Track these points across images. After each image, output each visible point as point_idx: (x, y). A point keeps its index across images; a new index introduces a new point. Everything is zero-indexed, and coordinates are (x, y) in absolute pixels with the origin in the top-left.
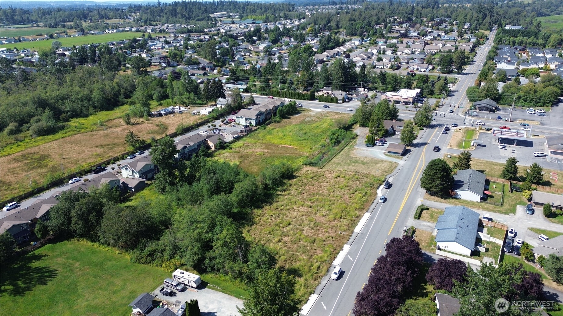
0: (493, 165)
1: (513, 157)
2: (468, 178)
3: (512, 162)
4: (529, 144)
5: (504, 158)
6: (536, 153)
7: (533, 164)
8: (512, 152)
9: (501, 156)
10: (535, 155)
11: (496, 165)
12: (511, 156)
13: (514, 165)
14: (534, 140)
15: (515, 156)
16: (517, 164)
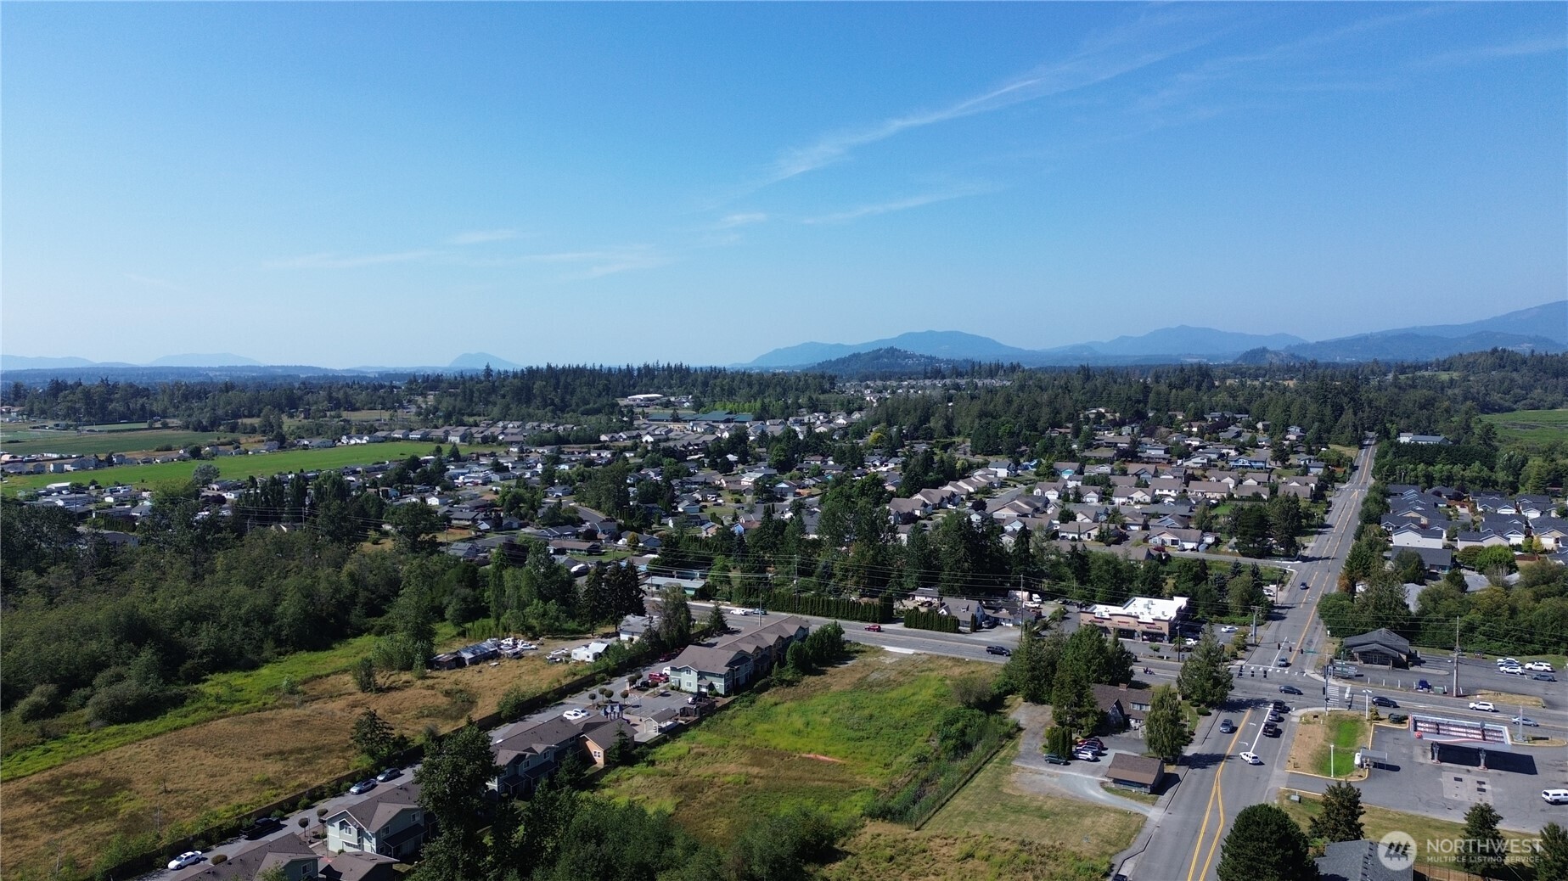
0: (1430, 827)
1: (1482, 803)
2: (1360, 870)
3: (1483, 821)
4: (1521, 764)
5: (1456, 805)
6: (1551, 792)
7: (1547, 826)
8: (1479, 790)
9: (1447, 799)
10: (1548, 798)
11: (1437, 828)
12: (1476, 799)
13: (1491, 828)
14: (1537, 751)
15: (1489, 799)
16: (1498, 827)
